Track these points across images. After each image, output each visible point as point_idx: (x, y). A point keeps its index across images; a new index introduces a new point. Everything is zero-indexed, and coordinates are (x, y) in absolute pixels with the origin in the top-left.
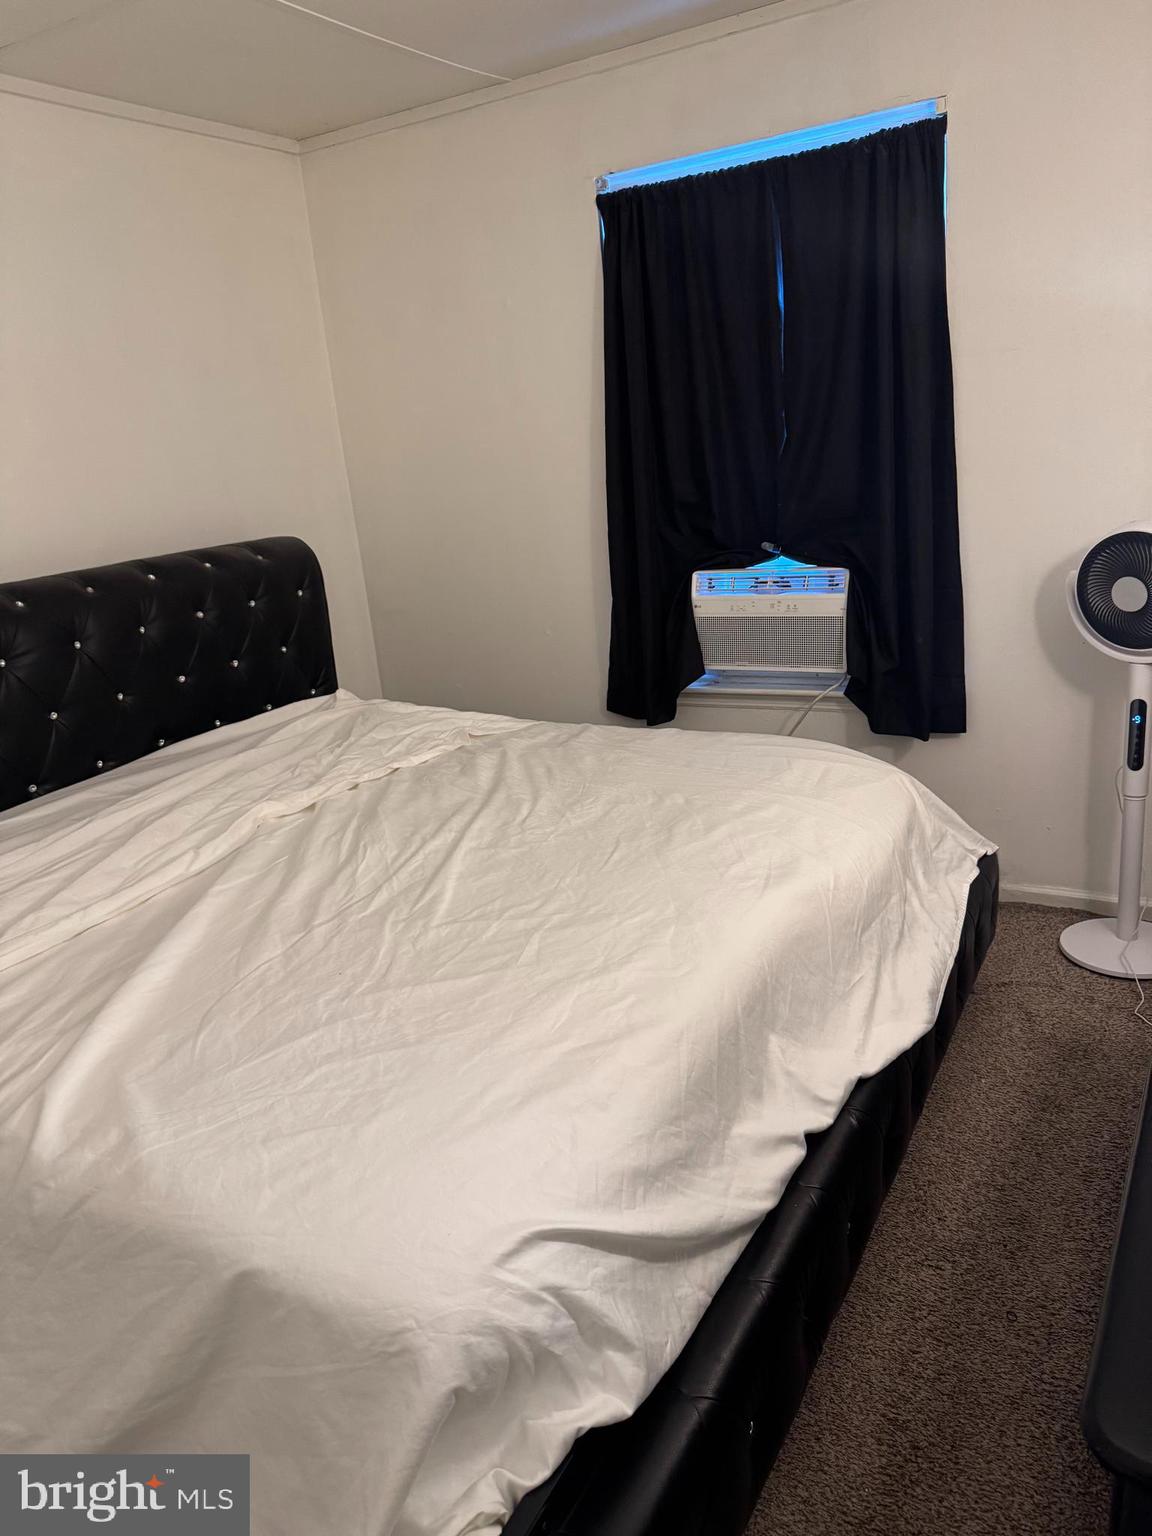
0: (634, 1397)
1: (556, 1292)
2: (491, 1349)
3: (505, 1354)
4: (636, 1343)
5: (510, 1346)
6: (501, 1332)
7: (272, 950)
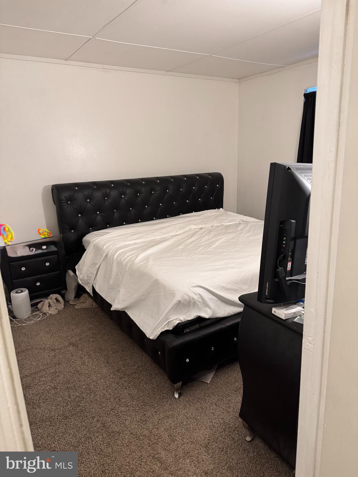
0: (209, 315)
1: (200, 295)
2: (187, 298)
3: (189, 300)
4: (212, 308)
5: (190, 299)
6: (189, 296)
7: (181, 247)
